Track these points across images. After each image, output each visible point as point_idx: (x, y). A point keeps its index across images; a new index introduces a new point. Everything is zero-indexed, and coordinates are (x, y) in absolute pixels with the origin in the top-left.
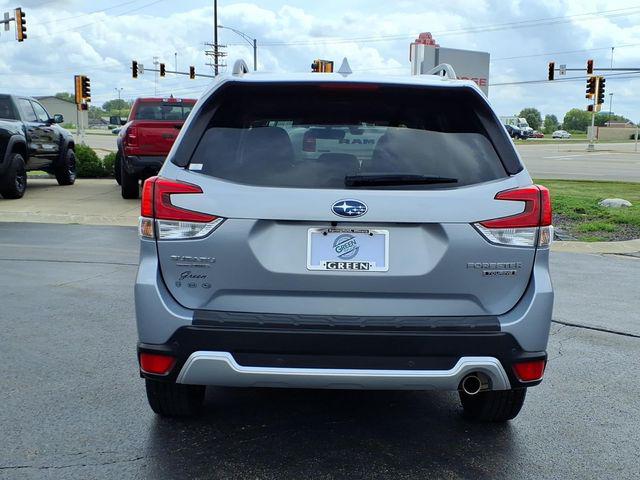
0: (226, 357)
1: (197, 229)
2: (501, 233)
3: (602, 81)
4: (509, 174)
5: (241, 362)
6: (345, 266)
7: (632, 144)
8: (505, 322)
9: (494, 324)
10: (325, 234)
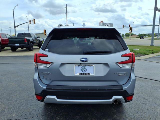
0: (54, 97)
1: (47, 65)
2: (123, 65)
3: (132, 28)
4: (124, 50)
5: (58, 98)
6: (84, 74)
7: (137, 38)
8: (124, 87)
9: (122, 88)
10: (78, 66)
